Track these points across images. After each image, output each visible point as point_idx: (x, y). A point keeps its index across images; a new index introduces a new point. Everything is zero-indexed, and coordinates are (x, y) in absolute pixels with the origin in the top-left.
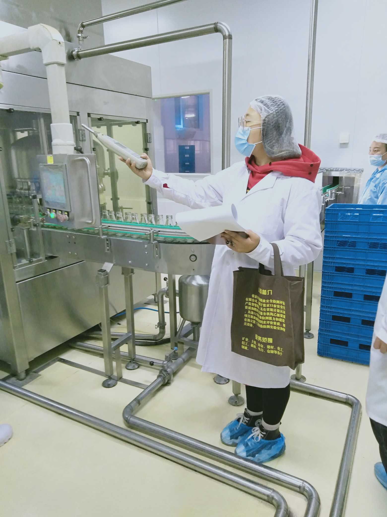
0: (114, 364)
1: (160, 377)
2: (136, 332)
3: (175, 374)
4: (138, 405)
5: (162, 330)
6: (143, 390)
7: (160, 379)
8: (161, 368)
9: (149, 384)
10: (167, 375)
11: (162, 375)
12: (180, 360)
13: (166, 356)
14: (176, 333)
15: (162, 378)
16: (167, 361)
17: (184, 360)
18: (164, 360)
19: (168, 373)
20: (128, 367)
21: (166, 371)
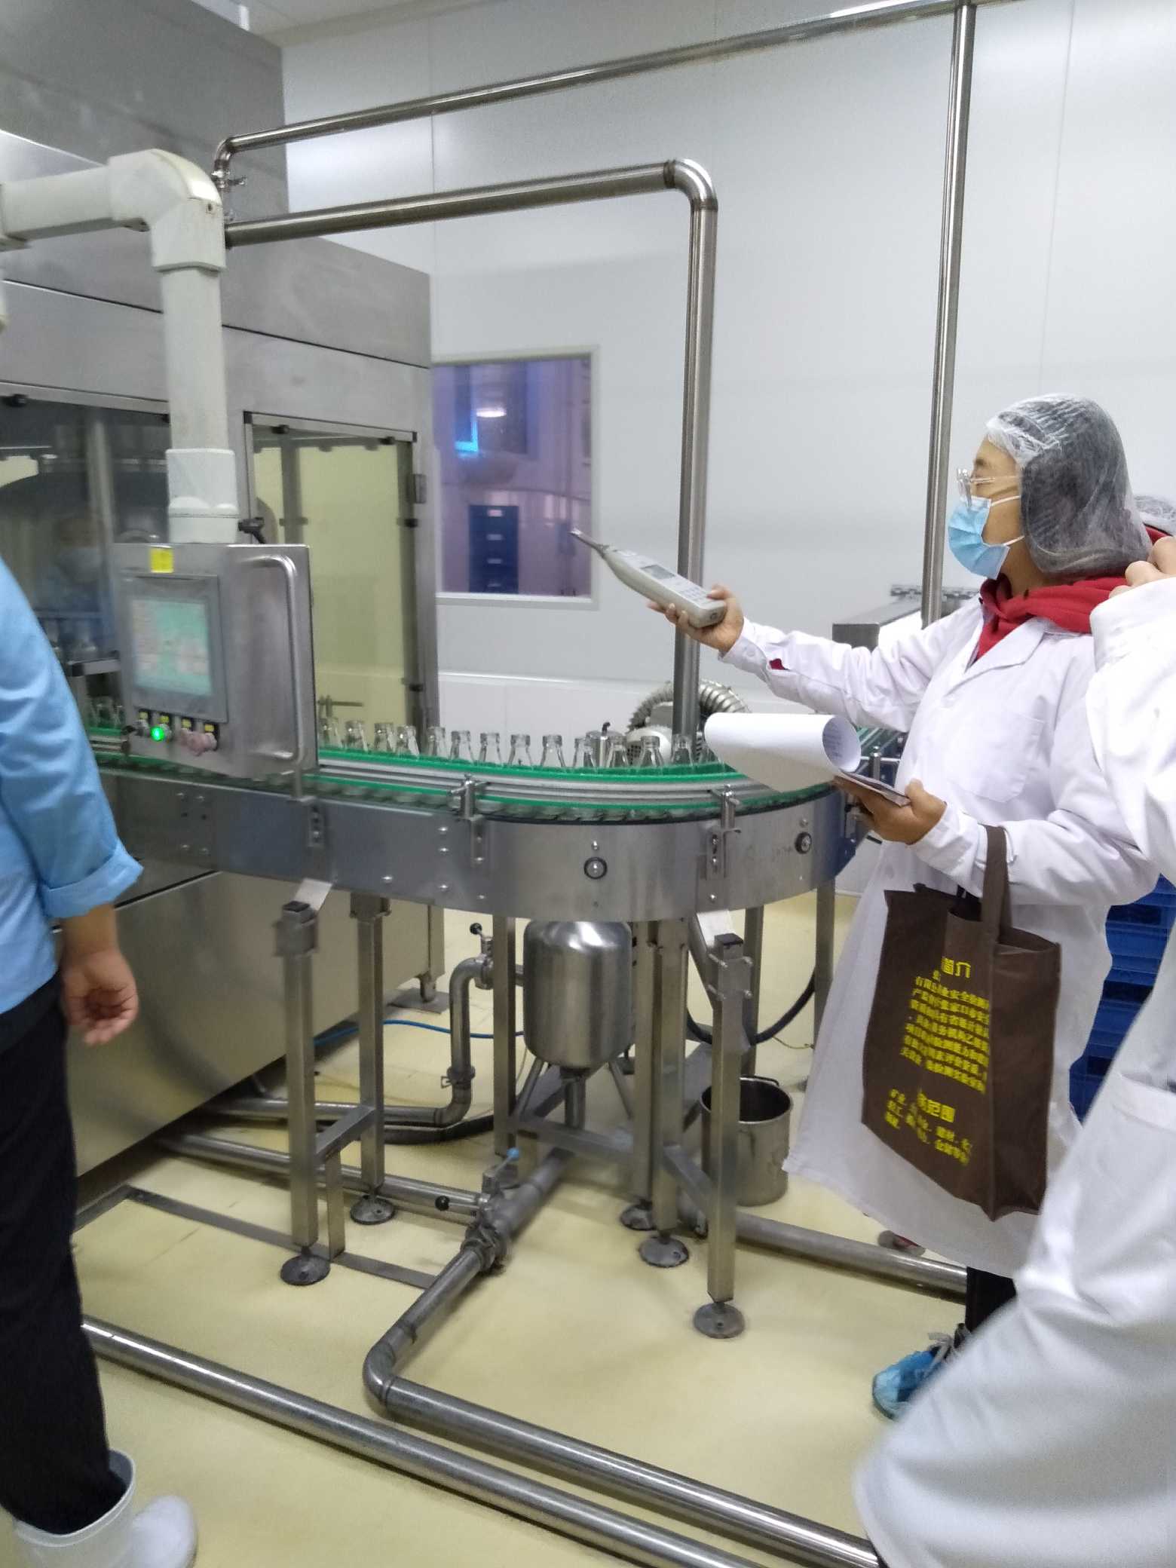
0: (322, 1206)
1: (472, 1248)
2: (387, 1102)
3: (515, 1233)
4: (410, 1340)
5: (461, 1093)
6: (419, 1292)
7: (471, 1255)
8: (471, 1219)
9: (435, 1271)
10: (495, 1239)
11: (479, 1240)
12: (529, 1190)
13: (484, 1177)
14: (513, 1102)
15: (477, 1249)
16: (489, 1196)
17: (539, 1189)
18: (479, 1190)
19: (495, 1233)
20: (361, 1214)
21: (489, 1227)
